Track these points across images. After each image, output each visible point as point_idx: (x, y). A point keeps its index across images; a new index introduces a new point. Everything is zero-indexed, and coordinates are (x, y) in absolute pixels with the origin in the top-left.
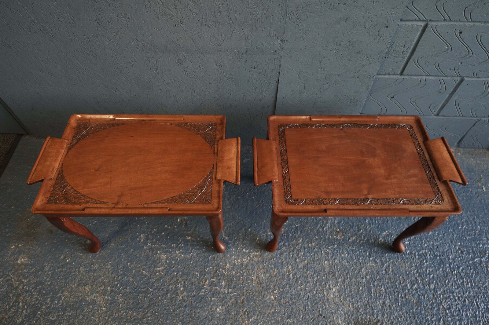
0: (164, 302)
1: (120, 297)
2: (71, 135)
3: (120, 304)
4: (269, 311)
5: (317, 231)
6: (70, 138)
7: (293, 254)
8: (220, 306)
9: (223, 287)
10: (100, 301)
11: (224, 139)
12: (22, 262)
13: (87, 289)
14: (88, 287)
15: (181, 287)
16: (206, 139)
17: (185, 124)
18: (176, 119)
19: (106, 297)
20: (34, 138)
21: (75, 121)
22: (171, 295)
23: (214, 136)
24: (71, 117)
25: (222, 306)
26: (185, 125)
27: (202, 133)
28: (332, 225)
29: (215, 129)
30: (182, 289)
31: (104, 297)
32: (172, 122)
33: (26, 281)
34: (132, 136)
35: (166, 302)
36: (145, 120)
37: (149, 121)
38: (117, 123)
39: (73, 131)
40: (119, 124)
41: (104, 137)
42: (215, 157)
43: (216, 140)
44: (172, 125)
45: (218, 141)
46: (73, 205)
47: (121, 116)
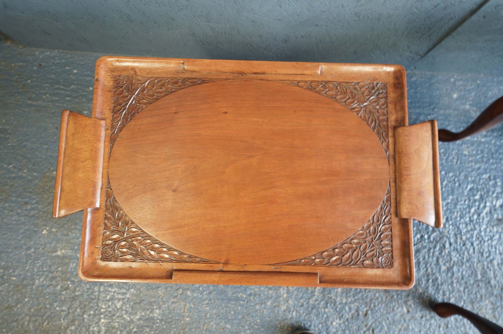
0: (265, 313)
1: (205, 304)
2: (108, 108)
3: (207, 314)
4: (400, 327)
5: (470, 218)
6: (108, 114)
7: (434, 252)
8: (337, 319)
9: (340, 296)
10: (181, 309)
11: (407, 127)
12: (63, 254)
13: (160, 292)
14: (161, 290)
15: (284, 293)
16: (370, 123)
17: (325, 83)
18: (306, 72)
19: (187, 304)
20: (21, 47)
21: (107, 72)
22: (272, 303)
23: (384, 114)
24: (97, 64)
25: (340, 319)
26: (325, 87)
27: (361, 108)
28: (493, 209)
29: (384, 97)
30: (285, 295)
31: (184, 303)
32: (299, 78)
33: (76, 280)
34: (226, 113)
35: (267, 312)
36: (244, 74)
37: (253, 75)
38: (191, 79)
39: (110, 98)
40: (195, 80)
41: (172, 113)
42: (390, 165)
43: (389, 125)
44: (299, 86)
45: (395, 128)
46: (147, 263)
47: (197, 63)
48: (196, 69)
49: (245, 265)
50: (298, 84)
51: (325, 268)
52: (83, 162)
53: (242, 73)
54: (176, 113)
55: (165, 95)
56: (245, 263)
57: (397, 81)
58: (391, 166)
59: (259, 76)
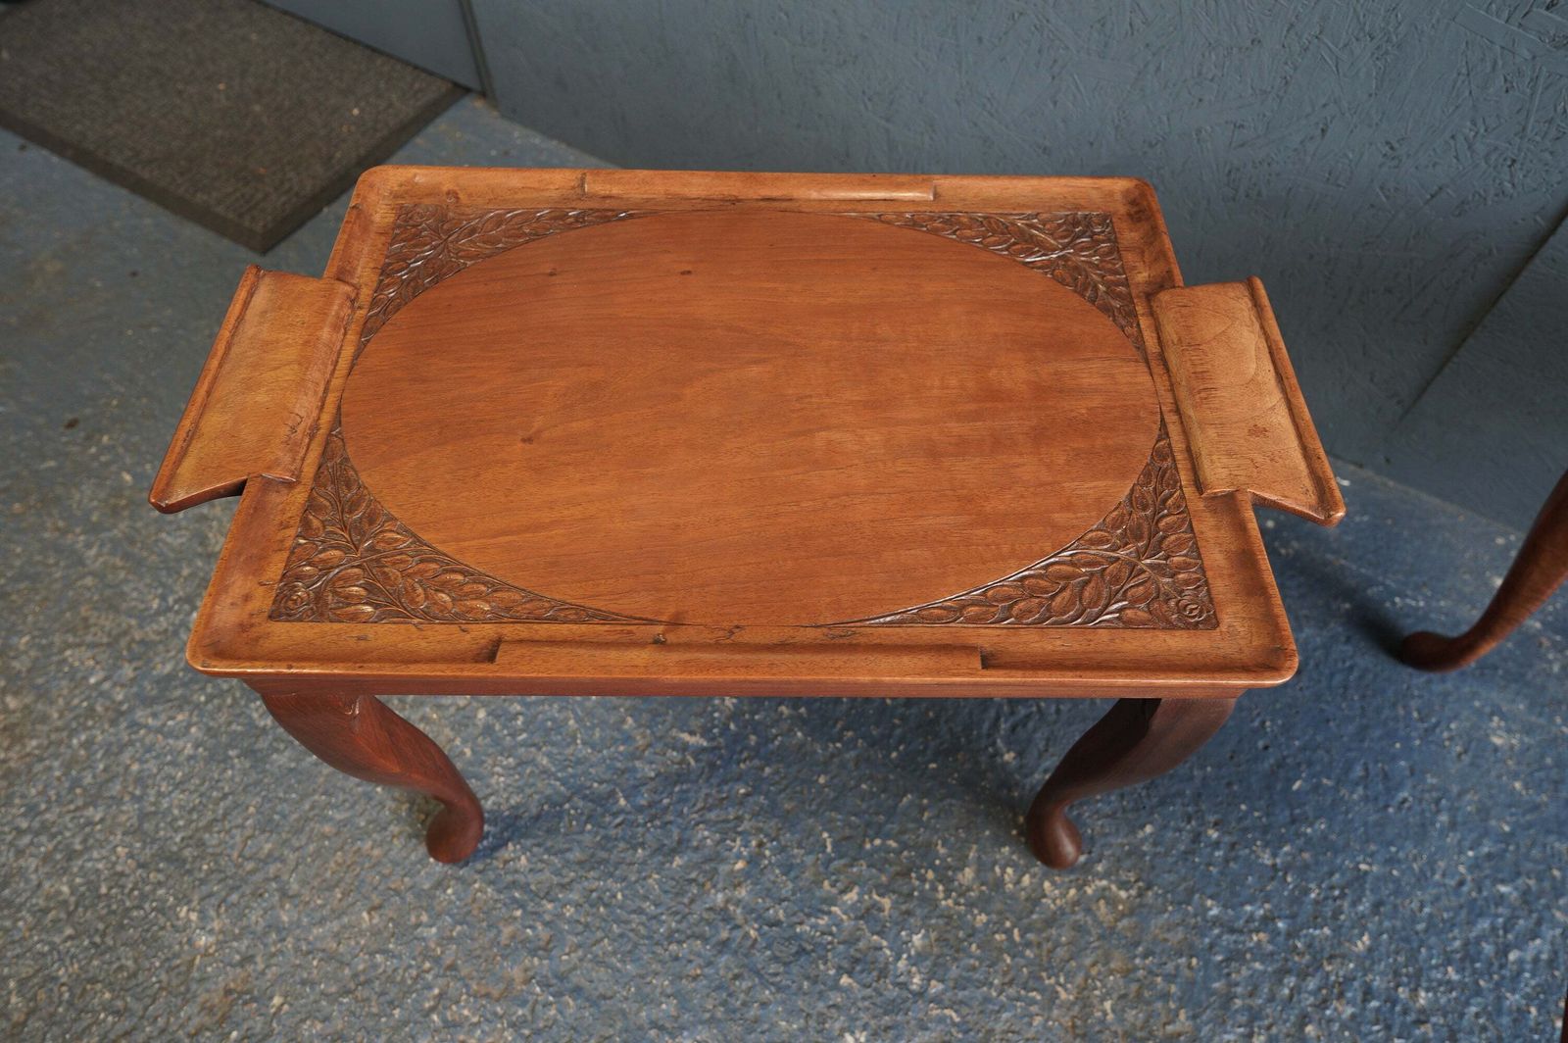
0: (651, 881)
2: (372, 265)
6: (369, 277)
9: (909, 956)
11: (1182, 288)
15: (739, 857)
16: (1079, 289)
17: (949, 215)
21: (385, 197)
22: (687, 868)
23: (1116, 272)
29: (1109, 240)
34: (688, 272)
36: (739, 201)
37: (762, 203)
38: (598, 210)
39: (380, 246)
40: (610, 213)
41: (544, 274)
42: (1155, 377)
43: (1134, 292)
44: (883, 222)
45: (1149, 297)
46: (420, 626)
47: (617, 176)
48: (615, 191)
49: (737, 627)
50: (880, 219)
51: (999, 632)
52: (276, 369)
53: (735, 201)
54: (551, 274)
55: (527, 242)
56: (736, 623)
57: (1135, 209)
58: (1158, 380)
59: (776, 204)
